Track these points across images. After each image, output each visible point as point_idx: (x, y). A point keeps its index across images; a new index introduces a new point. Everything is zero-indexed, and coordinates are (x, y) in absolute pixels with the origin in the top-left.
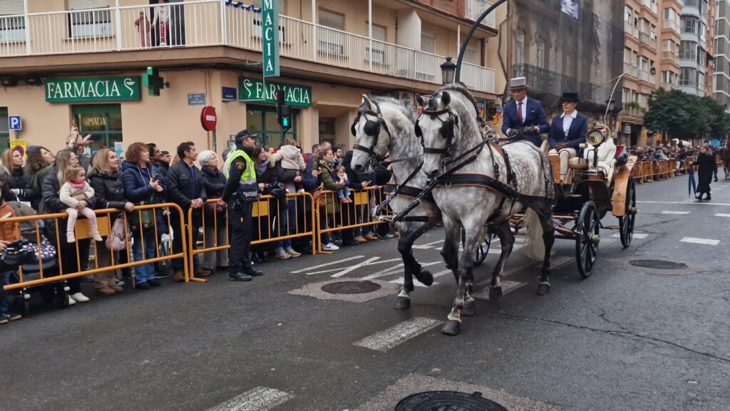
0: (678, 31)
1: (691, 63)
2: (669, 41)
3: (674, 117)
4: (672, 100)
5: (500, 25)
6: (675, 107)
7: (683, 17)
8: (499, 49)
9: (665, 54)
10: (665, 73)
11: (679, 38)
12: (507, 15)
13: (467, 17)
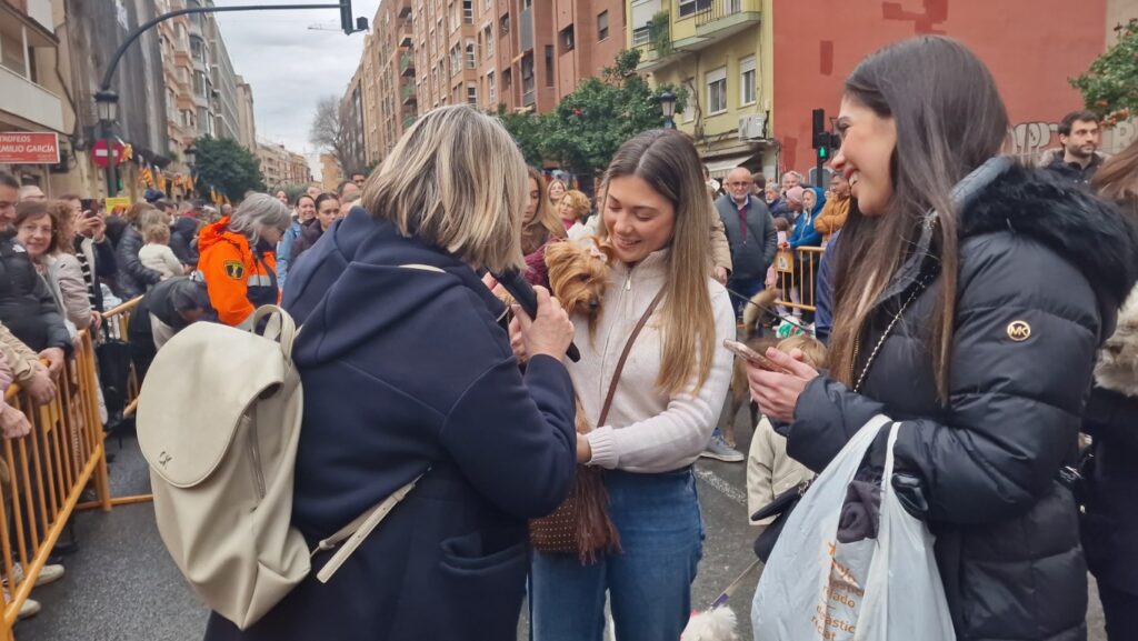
0: (190, 56)
1: (202, 101)
2: (184, 70)
3: (231, 174)
4: (225, 152)
5: (55, 30)
6: (230, 161)
7: (193, 37)
8: (57, 64)
9: (180, 86)
10: (183, 111)
11: (192, 66)
12: (66, 17)
13: (31, 14)
